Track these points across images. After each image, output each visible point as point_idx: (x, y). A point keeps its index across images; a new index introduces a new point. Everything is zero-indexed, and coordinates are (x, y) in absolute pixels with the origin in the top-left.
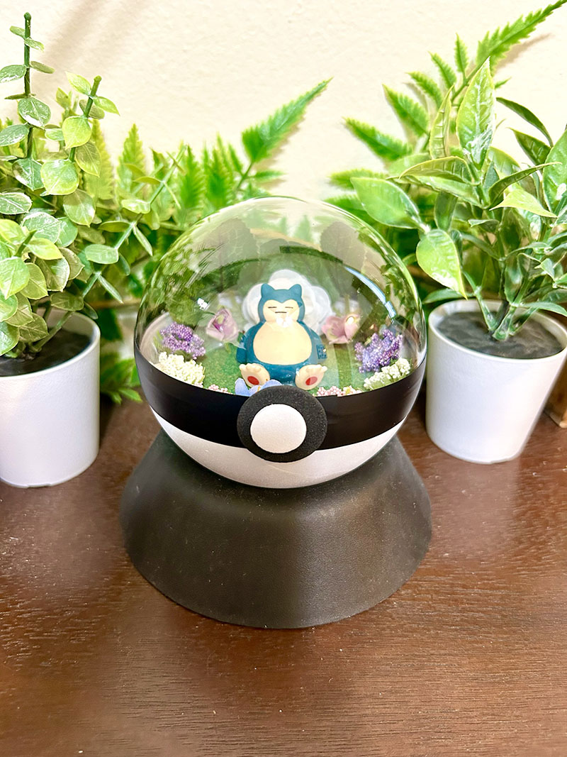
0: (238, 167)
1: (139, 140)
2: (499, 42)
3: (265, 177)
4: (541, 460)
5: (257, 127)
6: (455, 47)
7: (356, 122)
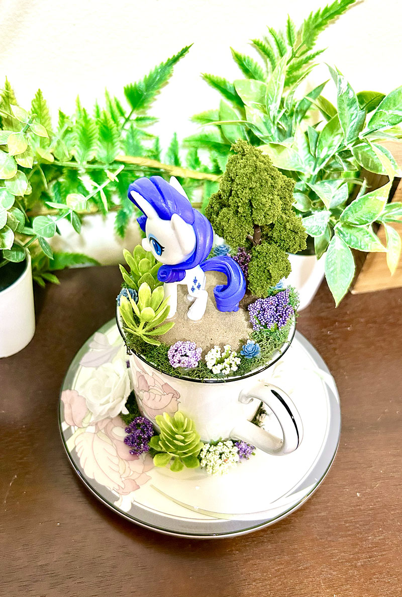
0: (122, 114)
1: (44, 99)
2: (320, 20)
3: (143, 121)
4: (335, 321)
5: (135, 85)
6: (287, 24)
7: (211, 75)
